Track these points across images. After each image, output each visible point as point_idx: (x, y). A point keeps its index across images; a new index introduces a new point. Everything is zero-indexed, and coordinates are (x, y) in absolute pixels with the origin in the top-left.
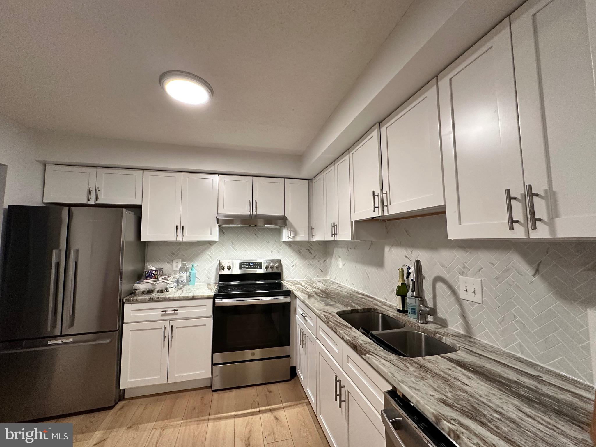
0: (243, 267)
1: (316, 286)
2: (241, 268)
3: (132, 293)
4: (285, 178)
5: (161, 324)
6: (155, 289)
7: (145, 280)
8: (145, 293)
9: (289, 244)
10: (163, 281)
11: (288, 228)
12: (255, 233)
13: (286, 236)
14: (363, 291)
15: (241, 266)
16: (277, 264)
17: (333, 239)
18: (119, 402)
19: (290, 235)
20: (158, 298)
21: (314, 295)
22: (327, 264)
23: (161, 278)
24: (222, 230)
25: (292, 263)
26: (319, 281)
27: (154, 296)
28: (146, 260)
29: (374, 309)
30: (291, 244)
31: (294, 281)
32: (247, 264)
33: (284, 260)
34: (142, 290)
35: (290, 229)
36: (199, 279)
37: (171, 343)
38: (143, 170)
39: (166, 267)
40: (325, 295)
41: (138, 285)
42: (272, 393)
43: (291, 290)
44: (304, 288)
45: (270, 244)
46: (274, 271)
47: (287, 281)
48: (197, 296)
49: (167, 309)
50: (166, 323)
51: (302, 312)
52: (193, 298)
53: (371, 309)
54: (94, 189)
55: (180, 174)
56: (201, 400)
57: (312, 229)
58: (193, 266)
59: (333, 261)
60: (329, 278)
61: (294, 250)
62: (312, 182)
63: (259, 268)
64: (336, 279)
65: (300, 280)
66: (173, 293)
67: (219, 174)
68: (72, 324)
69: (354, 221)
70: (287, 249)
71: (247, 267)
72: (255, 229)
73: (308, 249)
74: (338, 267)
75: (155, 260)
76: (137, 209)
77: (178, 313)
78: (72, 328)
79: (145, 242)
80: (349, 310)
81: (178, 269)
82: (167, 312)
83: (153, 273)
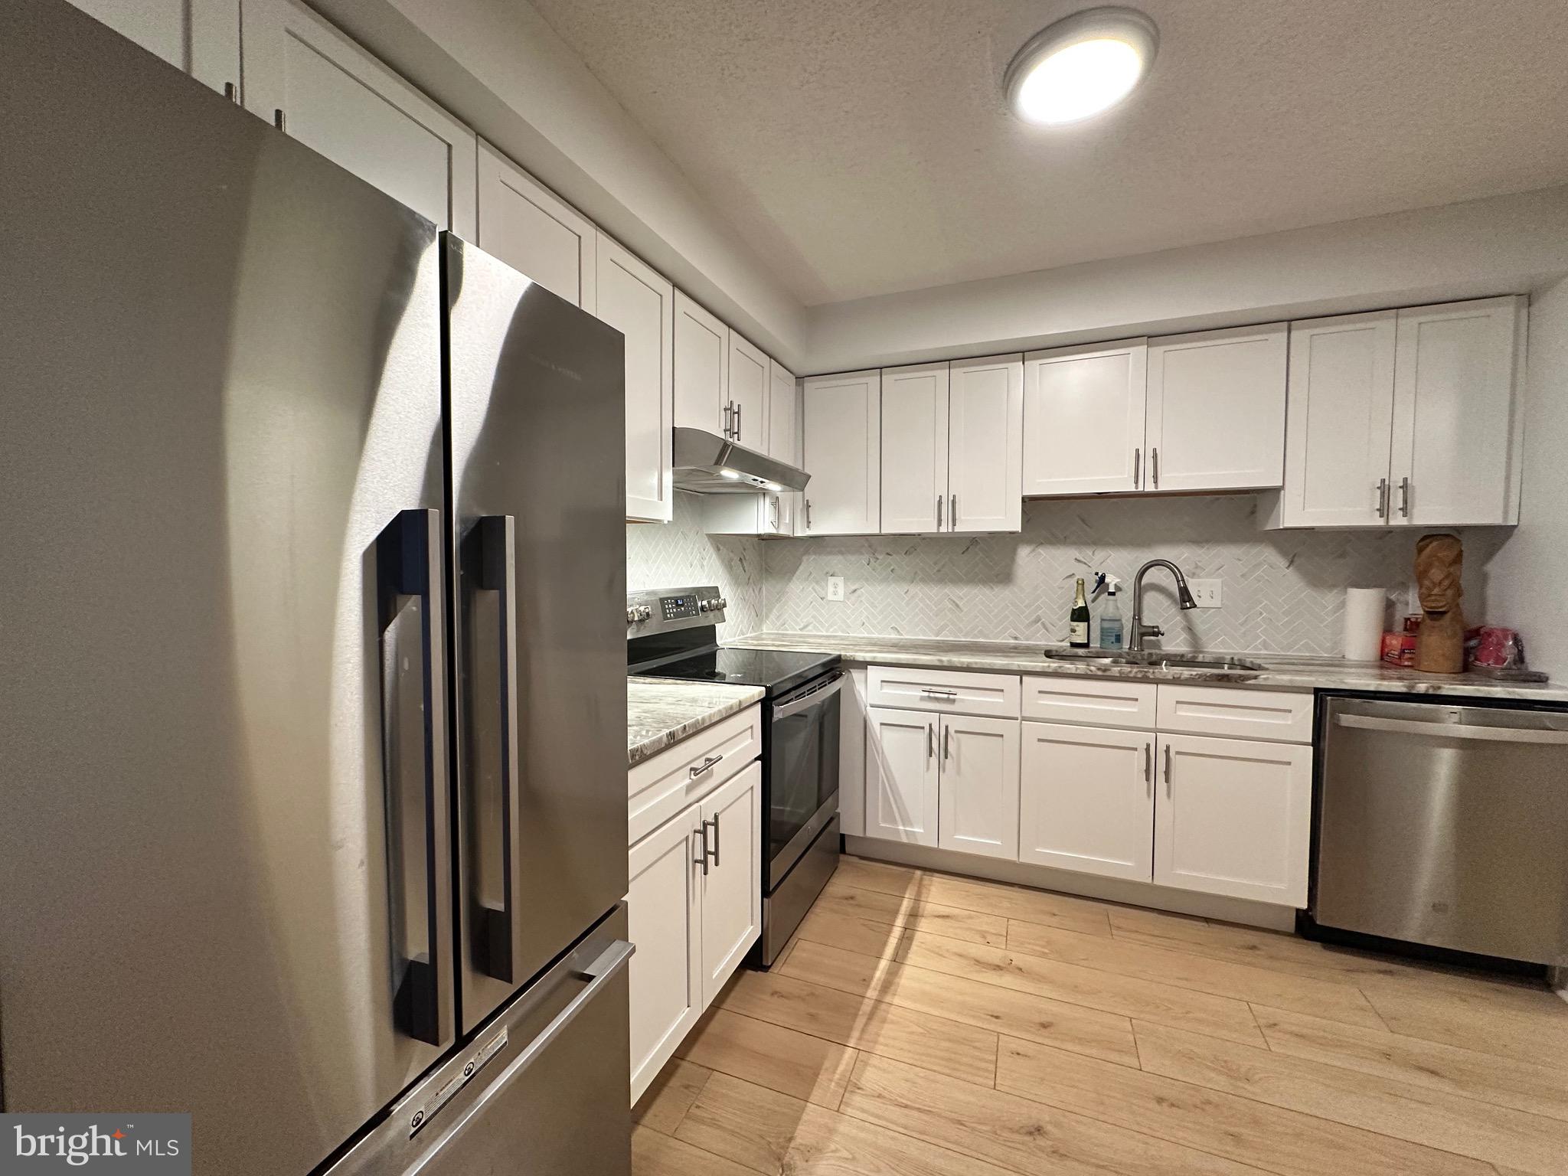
0: (667, 611)
2: (664, 616)
4: (771, 356)
15: (664, 608)
16: (720, 601)
22: (762, 597)
32: (673, 603)
38: (476, 131)
42: (858, 898)
52: (740, 708)
55: (591, 232)
59: (796, 587)
61: (723, 561)
62: (802, 385)
63: (694, 612)
64: (810, 627)
67: (674, 284)
69: (1027, 496)
70: (714, 558)
71: (674, 610)
73: (741, 560)
74: (823, 598)
77: (714, 770)
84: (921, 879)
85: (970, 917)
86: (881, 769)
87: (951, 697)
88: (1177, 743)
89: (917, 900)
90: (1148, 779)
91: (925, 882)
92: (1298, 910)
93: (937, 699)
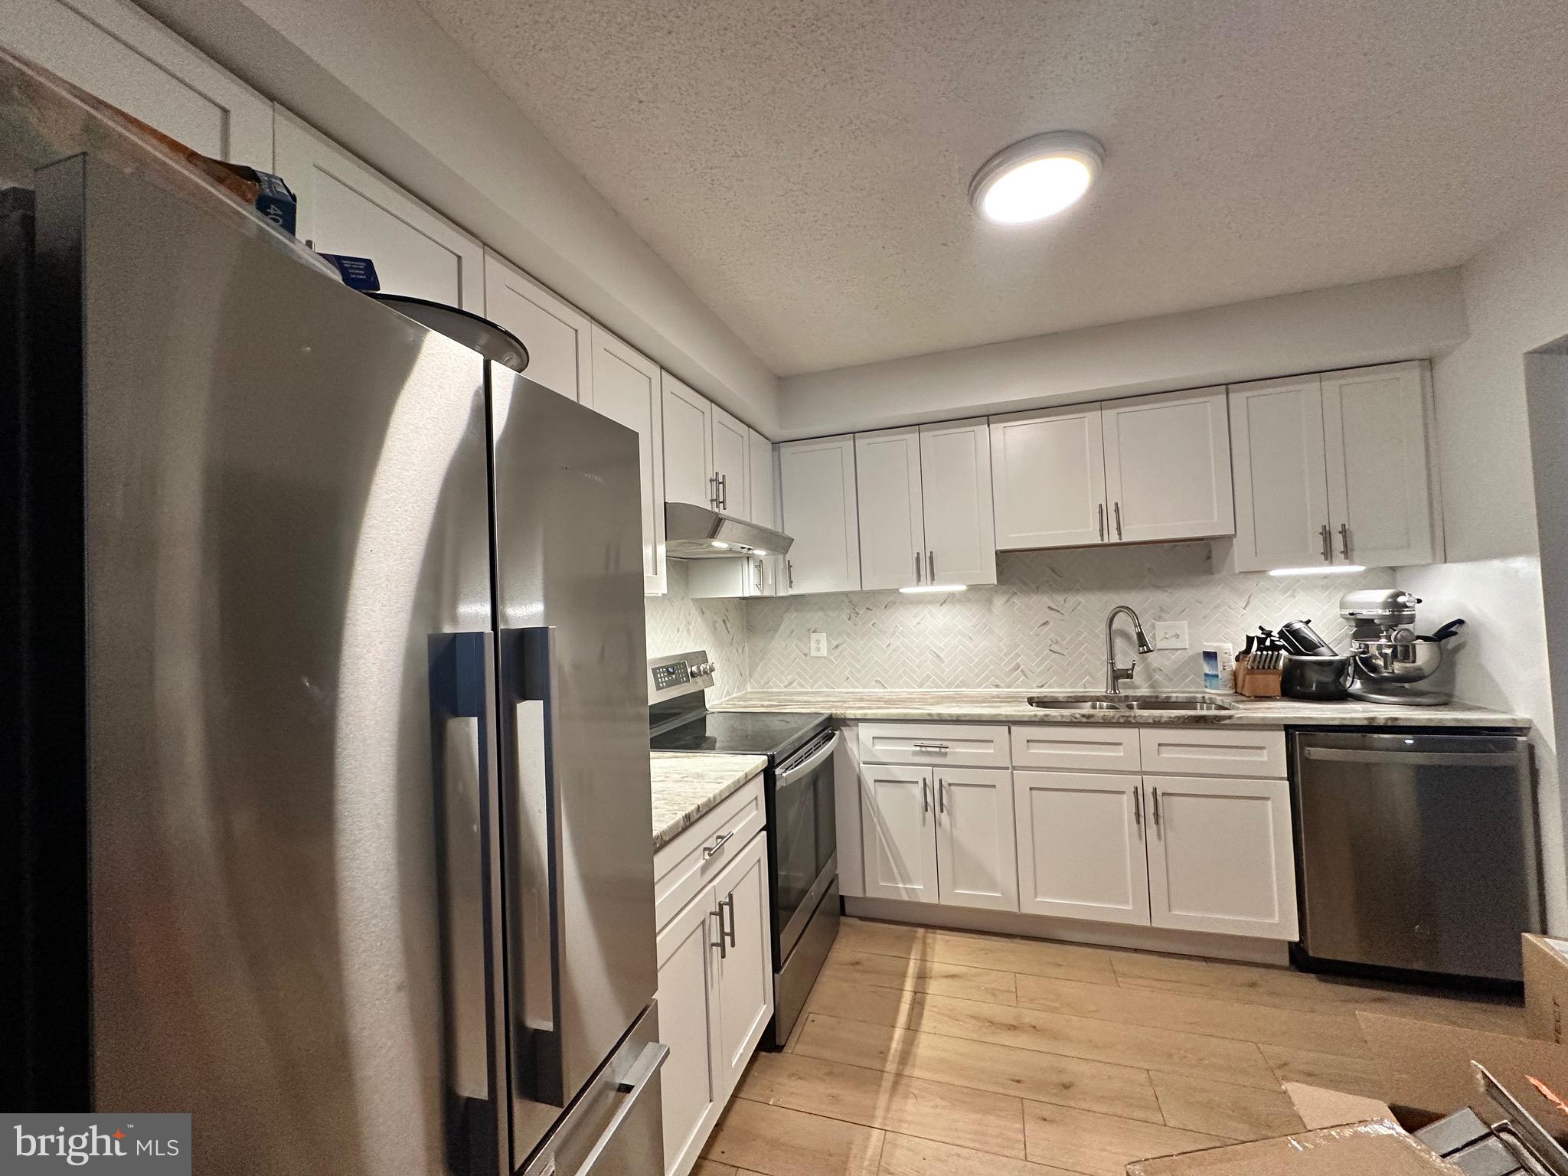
2: (659, 686)
4: (749, 426)
15: (657, 679)
22: (745, 656)
32: (665, 672)
57: (789, 566)
59: (779, 644)
60: (752, 687)
62: (778, 451)
64: (793, 685)
69: (1000, 550)
70: (699, 622)
71: (666, 679)
74: (806, 654)
84: (925, 938)
85: (979, 975)
86: (878, 828)
87: (943, 750)
88: (1164, 784)
89: (923, 960)
90: (1138, 822)
91: (929, 941)
92: (1290, 943)
93: (929, 753)
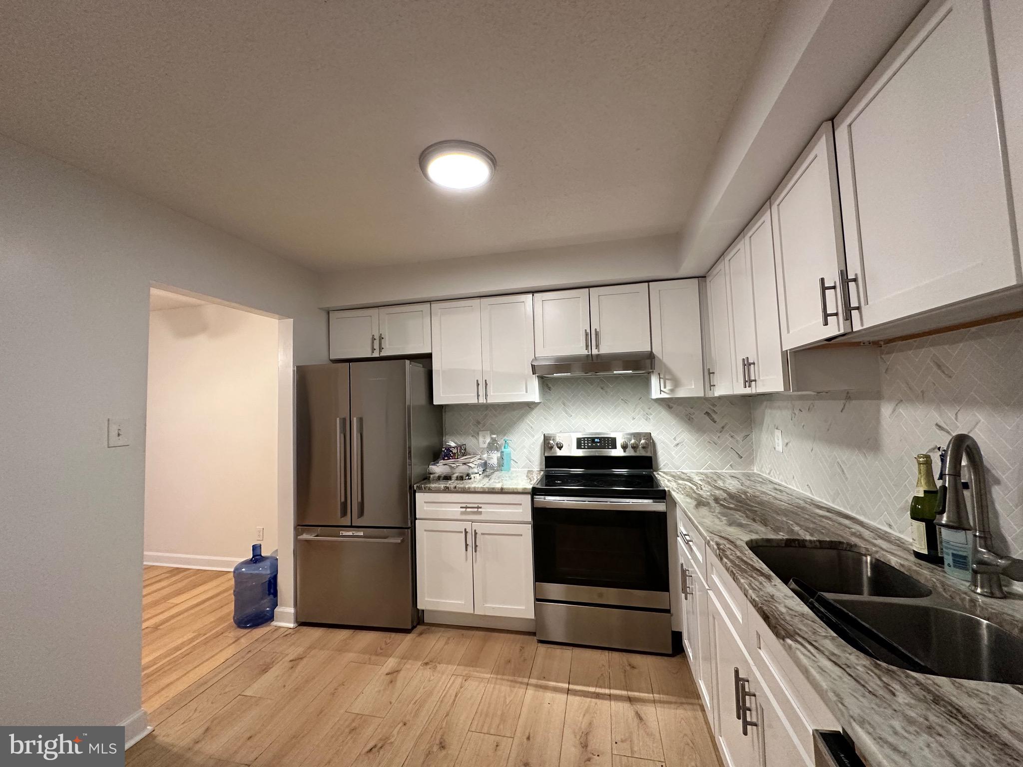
0: (583, 444)
1: (722, 484)
2: (579, 447)
3: (426, 478)
4: (648, 282)
5: (461, 526)
6: (454, 474)
7: (442, 461)
8: (441, 479)
9: (668, 404)
10: (465, 464)
11: (659, 374)
12: (602, 386)
13: (657, 389)
14: (833, 502)
15: (580, 443)
16: (643, 441)
17: (748, 391)
18: (418, 626)
19: (665, 387)
20: (455, 487)
21: (710, 501)
22: (752, 443)
23: (462, 459)
24: (546, 383)
25: (675, 439)
26: (733, 475)
27: (451, 484)
28: (444, 434)
29: (848, 544)
30: (671, 405)
31: (678, 473)
32: (590, 441)
33: (658, 434)
34: (437, 475)
35: (665, 376)
36: (516, 462)
37: (476, 555)
38: (430, 302)
39: (470, 442)
40: (733, 504)
41: (433, 467)
42: (635, 671)
43: (666, 489)
44: (695, 488)
45: (629, 404)
46: (637, 454)
47: (664, 473)
48: (507, 489)
49: (468, 505)
50: (468, 525)
51: (684, 533)
52: (502, 491)
53: (840, 543)
54: (377, 337)
55: (477, 301)
56: (521, 650)
57: (710, 373)
58: (506, 441)
59: (765, 437)
60: (757, 470)
61: (677, 415)
62: (706, 282)
63: (610, 447)
64: (772, 474)
65: (693, 472)
66: (478, 482)
67: (533, 292)
68: (361, 513)
69: (790, 350)
70: (664, 414)
71: (590, 444)
72: (601, 380)
73: (707, 413)
74: (775, 448)
75: (455, 433)
76: (427, 358)
77: (482, 512)
78: (362, 517)
79: (441, 407)
80: (781, 540)
81: (486, 446)
82: (468, 510)
83: (452, 451)
